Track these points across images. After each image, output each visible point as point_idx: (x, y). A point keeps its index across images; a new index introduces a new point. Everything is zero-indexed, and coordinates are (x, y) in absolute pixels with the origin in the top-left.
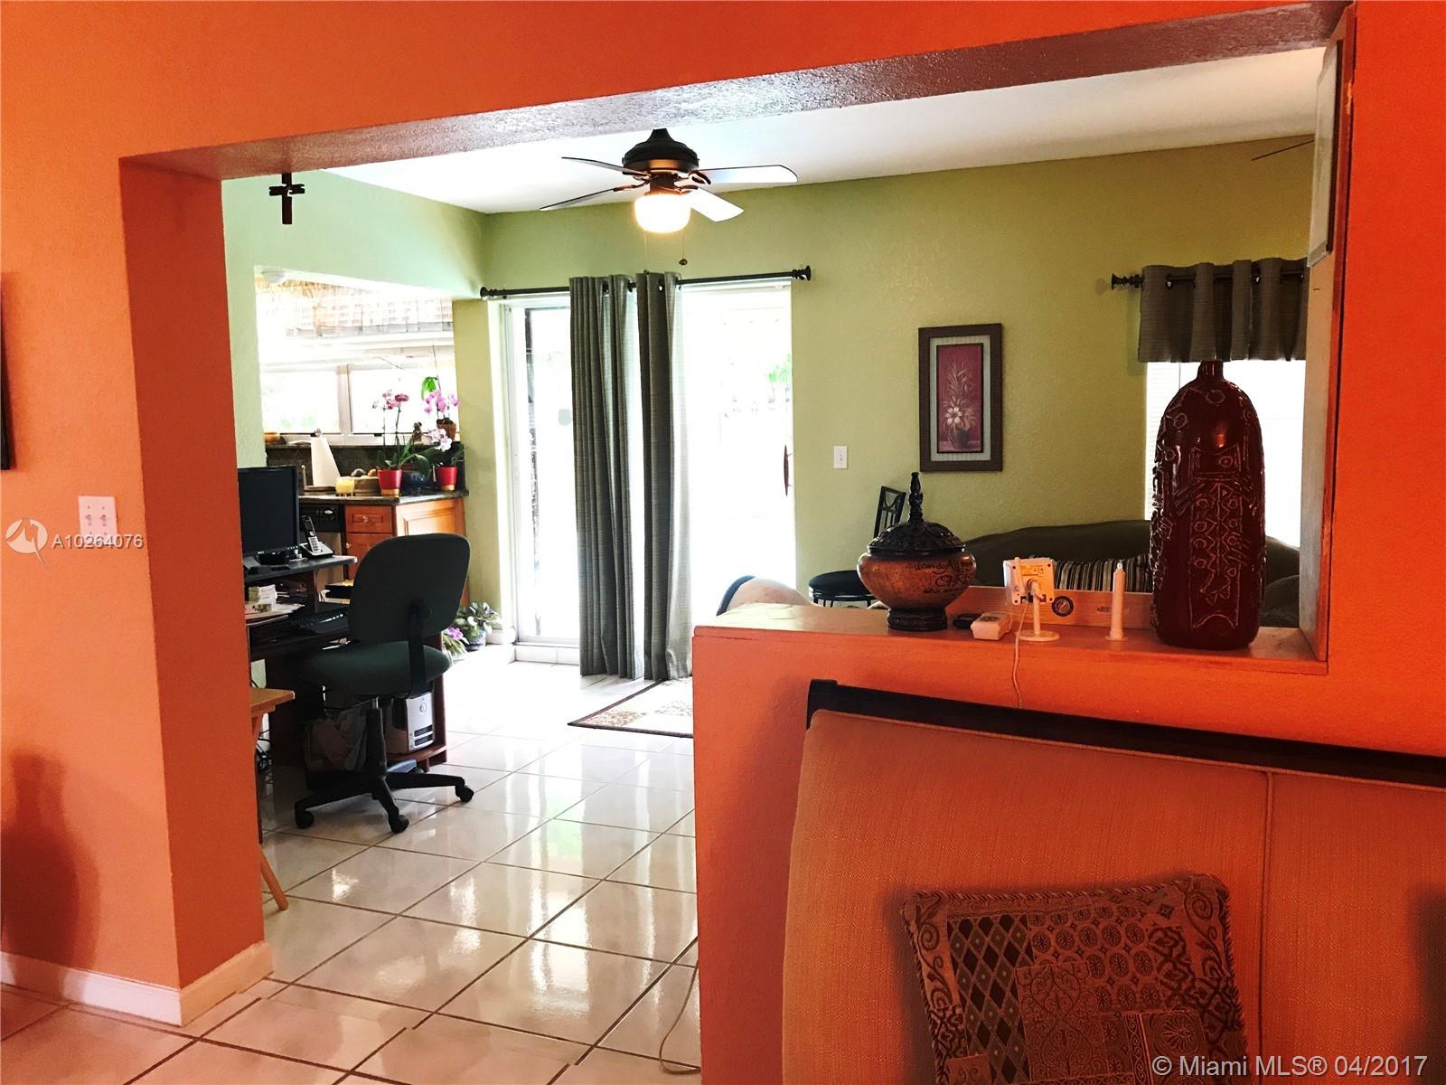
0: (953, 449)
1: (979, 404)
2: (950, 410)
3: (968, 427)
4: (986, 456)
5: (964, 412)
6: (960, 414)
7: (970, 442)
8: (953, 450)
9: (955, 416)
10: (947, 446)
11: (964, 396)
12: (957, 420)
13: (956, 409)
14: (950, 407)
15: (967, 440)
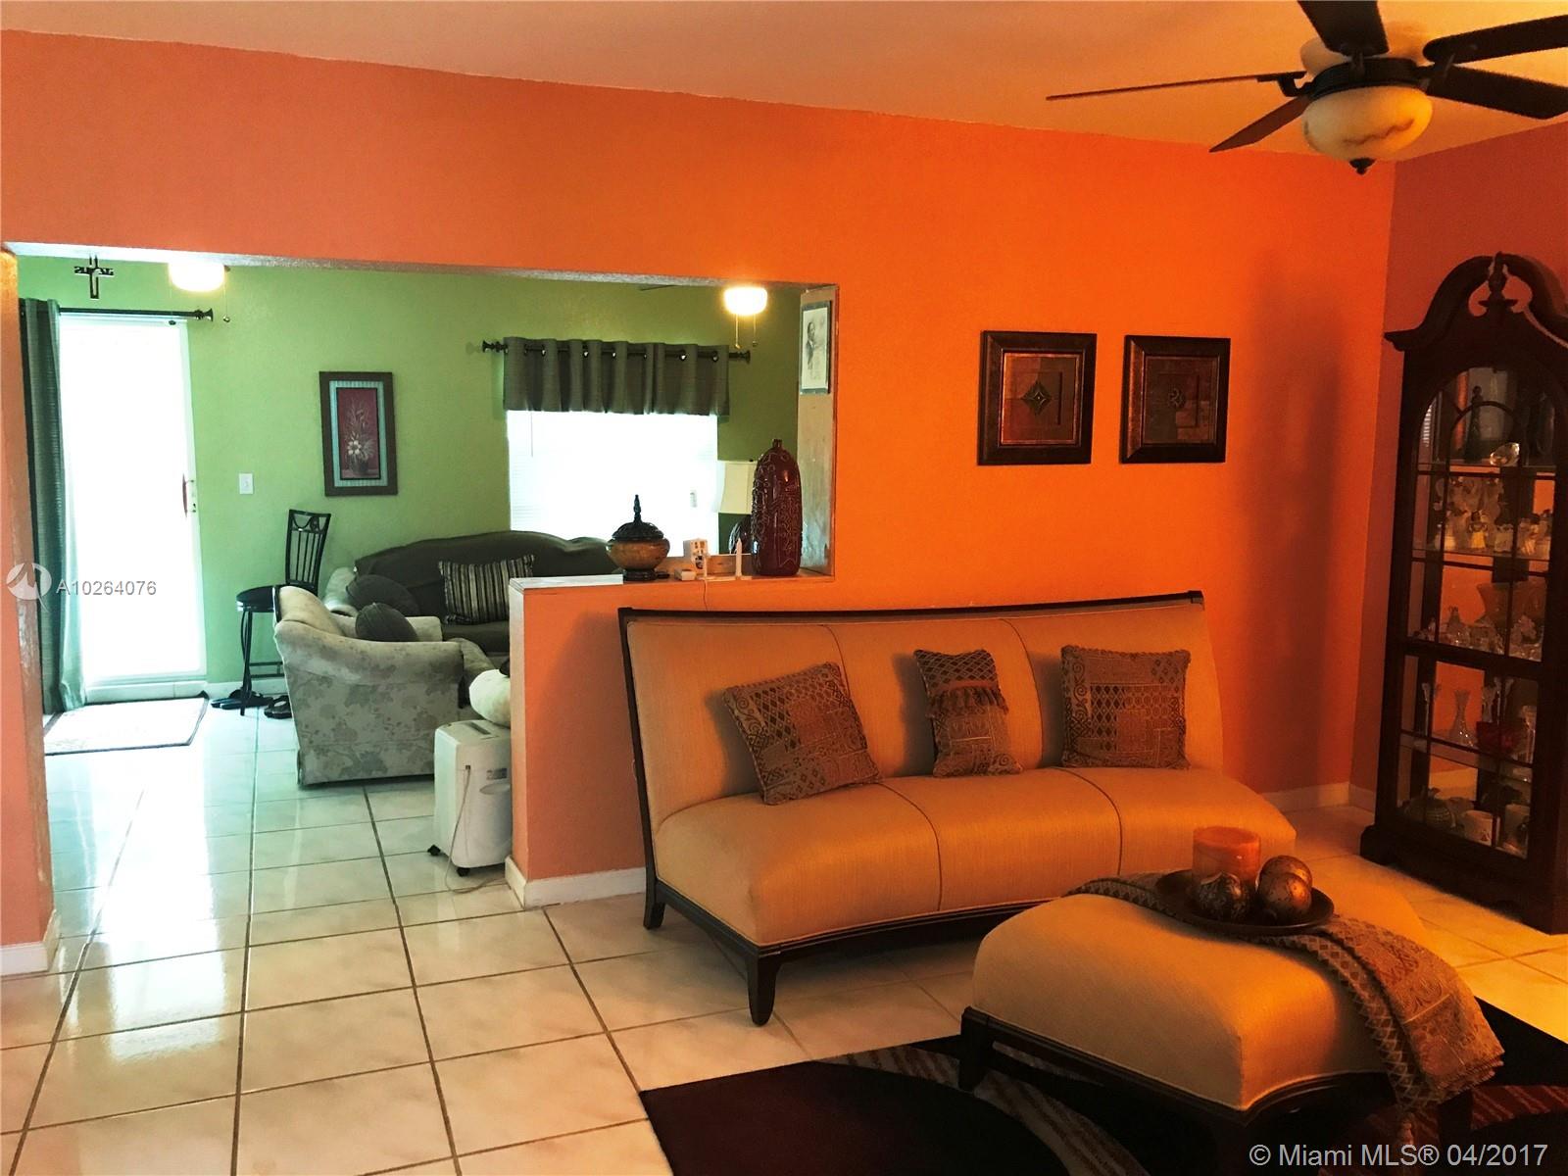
0: (353, 476)
1: (376, 439)
2: (351, 443)
3: (367, 457)
4: (384, 482)
5: (363, 446)
6: (359, 446)
7: (369, 471)
8: (355, 477)
9: (355, 447)
10: (349, 473)
11: (363, 431)
12: (357, 452)
13: (356, 443)
14: (351, 440)
15: (366, 468)
